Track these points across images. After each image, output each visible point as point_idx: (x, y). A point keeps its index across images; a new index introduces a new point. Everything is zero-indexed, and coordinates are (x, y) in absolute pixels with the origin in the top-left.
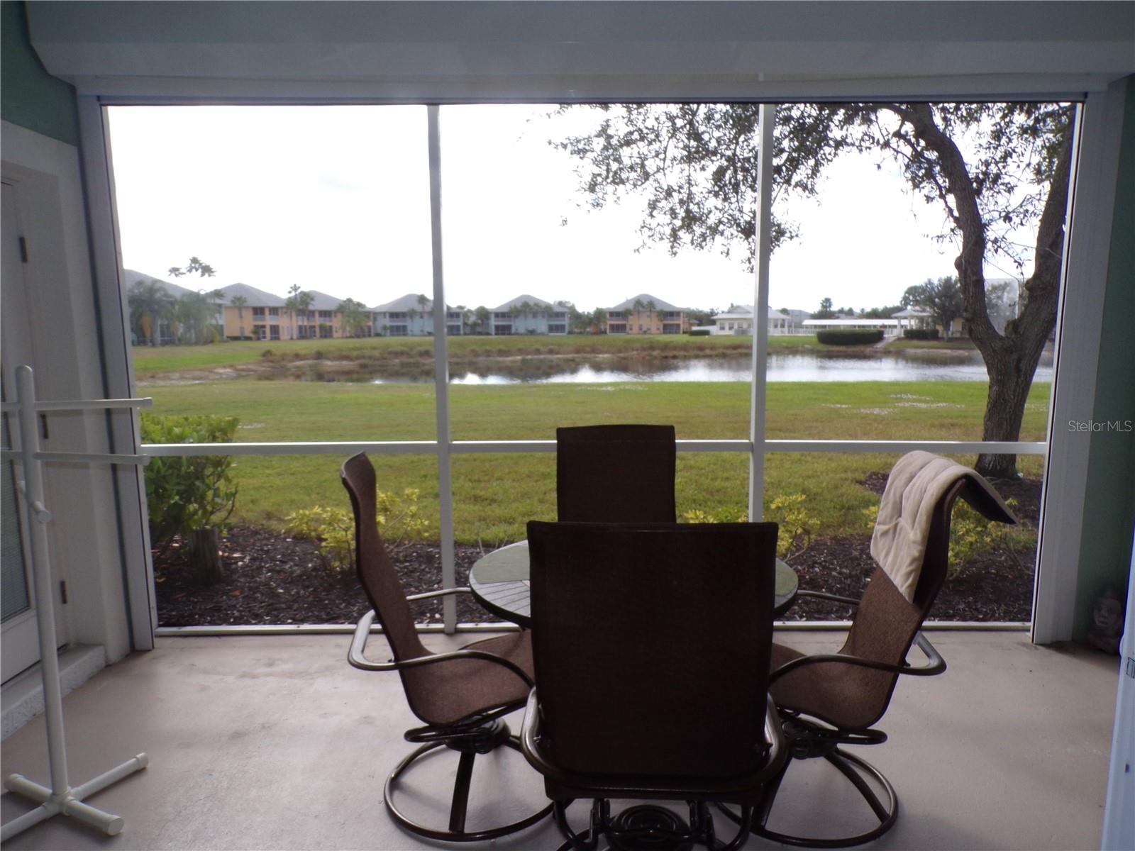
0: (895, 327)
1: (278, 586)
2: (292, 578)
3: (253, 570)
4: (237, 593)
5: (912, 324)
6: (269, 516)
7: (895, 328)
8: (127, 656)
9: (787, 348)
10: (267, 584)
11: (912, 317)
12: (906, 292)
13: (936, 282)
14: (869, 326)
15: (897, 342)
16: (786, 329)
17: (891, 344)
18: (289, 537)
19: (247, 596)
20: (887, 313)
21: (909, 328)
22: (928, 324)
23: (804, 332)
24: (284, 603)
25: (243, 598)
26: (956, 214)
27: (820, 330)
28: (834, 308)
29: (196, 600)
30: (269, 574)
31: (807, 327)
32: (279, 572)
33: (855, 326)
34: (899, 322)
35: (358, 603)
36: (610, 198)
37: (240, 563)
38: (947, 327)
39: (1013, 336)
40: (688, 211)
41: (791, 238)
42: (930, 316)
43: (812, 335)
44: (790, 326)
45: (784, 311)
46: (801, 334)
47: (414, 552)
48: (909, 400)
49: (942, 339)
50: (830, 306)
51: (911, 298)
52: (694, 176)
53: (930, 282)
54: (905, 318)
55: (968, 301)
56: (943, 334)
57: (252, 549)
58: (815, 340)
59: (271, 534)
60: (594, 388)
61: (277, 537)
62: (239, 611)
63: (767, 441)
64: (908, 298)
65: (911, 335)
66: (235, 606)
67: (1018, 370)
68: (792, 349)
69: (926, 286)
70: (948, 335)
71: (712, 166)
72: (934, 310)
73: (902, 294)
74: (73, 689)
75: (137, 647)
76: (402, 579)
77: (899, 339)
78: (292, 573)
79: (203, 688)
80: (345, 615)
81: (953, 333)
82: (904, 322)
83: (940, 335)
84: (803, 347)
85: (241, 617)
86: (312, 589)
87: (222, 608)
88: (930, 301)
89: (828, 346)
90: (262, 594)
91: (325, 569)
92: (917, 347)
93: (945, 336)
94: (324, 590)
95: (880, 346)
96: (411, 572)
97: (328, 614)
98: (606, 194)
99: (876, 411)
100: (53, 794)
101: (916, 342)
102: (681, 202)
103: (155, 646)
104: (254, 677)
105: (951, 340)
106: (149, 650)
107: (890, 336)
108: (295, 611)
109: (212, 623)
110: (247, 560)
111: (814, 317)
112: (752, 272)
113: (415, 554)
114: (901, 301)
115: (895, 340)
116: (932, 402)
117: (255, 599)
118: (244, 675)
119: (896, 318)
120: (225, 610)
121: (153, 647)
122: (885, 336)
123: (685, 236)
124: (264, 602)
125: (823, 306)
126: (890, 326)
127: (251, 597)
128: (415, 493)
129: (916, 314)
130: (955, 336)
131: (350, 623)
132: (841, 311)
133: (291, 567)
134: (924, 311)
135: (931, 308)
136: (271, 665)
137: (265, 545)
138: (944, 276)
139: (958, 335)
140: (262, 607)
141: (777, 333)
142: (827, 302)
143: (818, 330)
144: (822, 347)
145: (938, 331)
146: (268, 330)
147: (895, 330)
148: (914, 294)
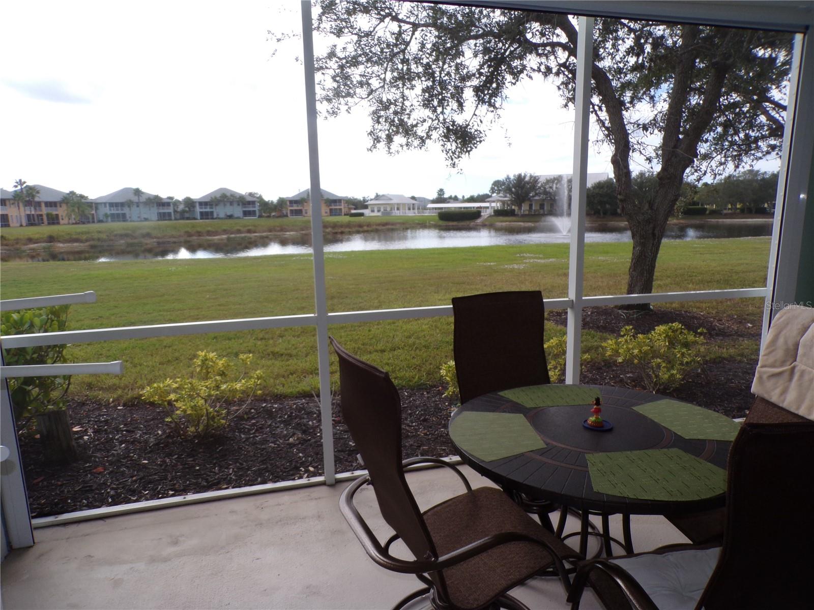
0: (487, 208)
1: (140, 457)
2: (150, 447)
3: (102, 443)
4: (100, 469)
5: (498, 206)
6: (90, 386)
7: (489, 208)
8: (6, 557)
9: (419, 224)
10: (126, 457)
11: (498, 201)
12: (493, 185)
13: (512, 177)
14: (471, 208)
15: (489, 218)
16: (416, 211)
17: (486, 220)
18: (119, 406)
19: (112, 472)
20: (482, 198)
21: (496, 208)
22: (508, 205)
23: (429, 213)
24: (155, 474)
25: (109, 474)
27: (439, 211)
28: (446, 196)
29: (59, 483)
30: (123, 445)
31: (430, 209)
32: (133, 443)
33: (461, 208)
34: (490, 205)
35: (231, 465)
36: (343, 108)
37: (86, 438)
38: (520, 208)
39: (650, 211)
40: (401, 121)
42: (509, 200)
43: (435, 214)
44: (418, 209)
45: (413, 198)
46: (427, 213)
47: (251, 409)
48: (530, 258)
50: (443, 194)
51: (496, 188)
52: (407, 92)
53: (508, 178)
54: (494, 202)
55: (621, 187)
57: (89, 421)
58: (437, 218)
59: (99, 405)
61: (107, 405)
62: (112, 489)
64: (494, 188)
65: (498, 213)
66: (105, 483)
68: (423, 225)
69: (506, 180)
70: (521, 212)
71: (420, 85)
72: (512, 196)
73: (490, 186)
75: (16, 545)
76: (257, 437)
77: (490, 216)
78: (146, 442)
79: (117, 583)
80: (225, 479)
81: (524, 211)
82: (493, 204)
83: (516, 213)
84: (429, 223)
85: (119, 495)
86: (176, 456)
87: (93, 488)
88: (508, 190)
89: (446, 222)
90: (127, 467)
91: (180, 435)
92: (502, 222)
93: (519, 213)
94: (189, 456)
95: (479, 221)
96: (261, 428)
97: (207, 481)
98: (340, 104)
99: (516, 266)
101: (501, 218)
102: (396, 113)
103: (36, 541)
104: (166, 560)
105: (523, 216)
106: (31, 547)
107: (485, 214)
108: (170, 481)
109: (90, 506)
110: (90, 432)
111: (433, 202)
113: (253, 411)
114: (490, 191)
115: (488, 217)
117: (123, 473)
118: (153, 560)
119: (488, 202)
120: (97, 489)
121: (34, 543)
122: (482, 214)
124: (135, 476)
125: (439, 194)
126: (483, 208)
127: (117, 473)
128: (249, 357)
129: (501, 199)
130: (525, 213)
131: (233, 488)
132: (450, 198)
133: (140, 436)
134: (506, 197)
135: (510, 194)
136: (176, 543)
137: (100, 415)
138: (517, 173)
139: (527, 213)
140: (135, 481)
141: (411, 214)
142: (441, 192)
143: (437, 211)
144: (442, 223)
145: (514, 210)
146: (45, 218)
147: (488, 210)
148: (497, 186)
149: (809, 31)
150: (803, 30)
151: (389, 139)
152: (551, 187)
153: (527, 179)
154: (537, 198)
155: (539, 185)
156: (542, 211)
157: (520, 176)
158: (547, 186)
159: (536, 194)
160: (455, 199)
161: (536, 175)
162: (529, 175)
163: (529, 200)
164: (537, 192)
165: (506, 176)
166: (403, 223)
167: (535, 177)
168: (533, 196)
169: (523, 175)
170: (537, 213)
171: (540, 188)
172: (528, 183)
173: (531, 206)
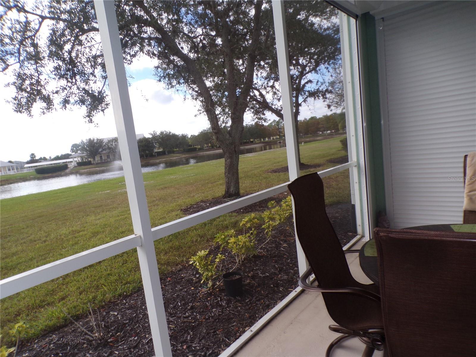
0: (71, 162)
5: (79, 160)
7: (73, 162)
9: (20, 179)
11: (78, 157)
12: (72, 147)
13: (85, 141)
14: (59, 163)
15: (75, 168)
16: (16, 171)
17: (72, 169)
20: (67, 156)
21: (78, 161)
22: (86, 158)
23: (27, 170)
27: (36, 168)
28: (37, 158)
31: (27, 167)
33: (52, 164)
34: (73, 159)
38: (94, 159)
42: (86, 155)
43: (32, 170)
44: (17, 169)
45: (10, 162)
46: (25, 171)
49: (94, 164)
50: (35, 157)
51: (75, 149)
53: (82, 142)
54: (75, 158)
56: (93, 162)
58: (35, 173)
64: (73, 149)
65: (80, 164)
68: (24, 179)
70: (95, 162)
72: (87, 153)
73: (71, 148)
77: (75, 167)
81: (97, 161)
82: (75, 159)
83: (92, 163)
84: (29, 177)
88: (83, 149)
89: (42, 175)
92: (84, 169)
93: (94, 163)
95: (67, 171)
101: (83, 167)
105: (97, 164)
107: (71, 166)
111: (28, 163)
114: (71, 151)
115: (74, 167)
119: (72, 158)
122: (69, 166)
125: (31, 157)
126: (69, 162)
129: (80, 155)
130: (98, 162)
132: (41, 159)
134: (83, 153)
135: (86, 152)
138: (88, 138)
139: (100, 161)
141: (12, 173)
142: (33, 155)
143: (33, 168)
144: (39, 176)
145: (91, 161)
147: (72, 163)
148: (75, 148)
152: (112, 145)
153: (95, 141)
154: (104, 152)
155: (104, 144)
156: (109, 160)
157: (90, 139)
158: (109, 144)
159: (103, 150)
160: (45, 159)
161: (100, 138)
162: (96, 139)
163: (99, 153)
164: (104, 148)
166: (7, 180)
167: (100, 140)
168: (102, 151)
169: (92, 139)
170: (106, 161)
171: (105, 146)
172: (97, 143)
173: (101, 157)
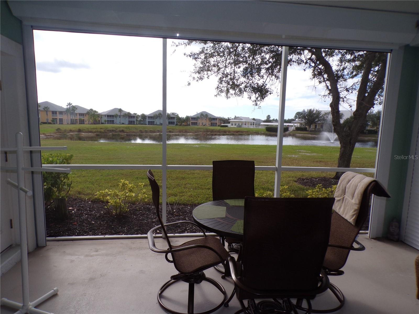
0: (292, 126)
1: (92, 220)
2: (97, 217)
3: (79, 214)
4: (76, 223)
5: (298, 125)
6: (80, 193)
8: (35, 249)
9: (255, 132)
10: (87, 220)
11: (298, 123)
12: (296, 114)
13: (306, 111)
16: (255, 126)
17: (291, 132)
18: (89, 202)
19: (79, 224)
21: (297, 127)
22: (303, 125)
23: (261, 127)
24: (96, 227)
25: (78, 225)
26: (330, 88)
27: (267, 126)
28: (271, 119)
29: (59, 226)
30: (87, 216)
31: (262, 125)
32: (90, 215)
34: (294, 124)
35: (126, 226)
36: (206, 76)
37: (73, 212)
38: (310, 127)
40: (233, 83)
41: (270, 94)
42: (304, 123)
43: (264, 128)
44: (256, 125)
45: (254, 119)
47: (142, 207)
48: (303, 152)
49: (308, 131)
51: (298, 116)
52: (236, 70)
53: (304, 111)
54: (296, 123)
55: (334, 119)
56: (309, 129)
57: (76, 206)
58: (265, 130)
59: (82, 200)
60: (191, 146)
61: (85, 201)
62: (78, 230)
63: (282, 167)
65: (298, 129)
66: (76, 228)
67: (350, 143)
68: (257, 133)
69: (303, 112)
70: (310, 129)
71: (243, 66)
72: (306, 121)
74: (16, 263)
75: (39, 245)
76: (140, 217)
77: (294, 130)
78: (96, 215)
79: (72, 261)
80: (122, 231)
81: (312, 129)
82: (295, 124)
83: (307, 129)
84: (261, 132)
85: (80, 233)
86: (106, 222)
87: (71, 229)
88: (304, 117)
89: (270, 132)
90: (86, 224)
91: (109, 214)
93: (309, 130)
94: (111, 222)
95: (287, 132)
96: (143, 214)
97: (115, 231)
98: (204, 74)
99: (293, 156)
100: (23, 305)
101: (299, 132)
102: (231, 79)
103: (47, 245)
104: (92, 256)
105: (311, 131)
106: (45, 247)
107: (291, 129)
108: (101, 230)
109: (69, 235)
110: (75, 210)
111: (264, 121)
112: (256, 105)
113: (142, 208)
114: (294, 117)
116: (311, 153)
117: (84, 226)
118: (87, 256)
119: (293, 123)
120: (72, 230)
121: (46, 245)
122: (289, 129)
123: (232, 91)
124: (88, 227)
125: (267, 118)
126: (291, 126)
127: (82, 225)
128: (143, 184)
129: (299, 122)
130: (312, 130)
131: (124, 235)
132: (273, 120)
133: (94, 213)
134: (302, 121)
135: (304, 120)
136: (97, 251)
137: (81, 204)
138: (309, 109)
139: (313, 130)
140: (88, 229)
141: (252, 127)
142: (269, 117)
143: (266, 126)
144: (267, 132)
145: (307, 128)
146: (58, 120)
147: (292, 127)
149: (392, 52)
150: (390, 52)
151: (228, 91)
152: (327, 117)
153: (314, 112)
154: (319, 122)
155: (321, 115)
156: (321, 129)
157: (311, 110)
158: (325, 116)
159: (319, 120)
160: (276, 121)
161: (320, 110)
162: (315, 110)
163: (315, 123)
164: (320, 119)
165: (303, 110)
166: (247, 132)
167: (319, 111)
168: (317, 121)
169: (312, 110)
170: (319, 130)
171: (321, 117)
172: (315, 114)
173: (316, 126)
